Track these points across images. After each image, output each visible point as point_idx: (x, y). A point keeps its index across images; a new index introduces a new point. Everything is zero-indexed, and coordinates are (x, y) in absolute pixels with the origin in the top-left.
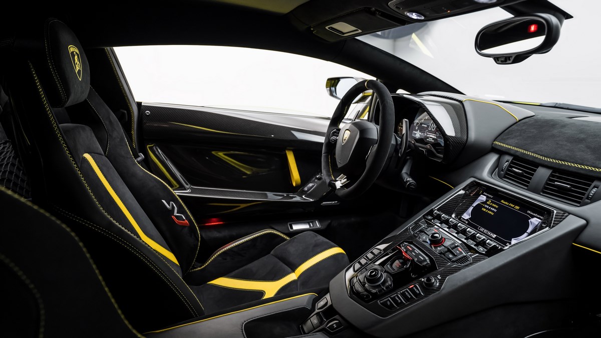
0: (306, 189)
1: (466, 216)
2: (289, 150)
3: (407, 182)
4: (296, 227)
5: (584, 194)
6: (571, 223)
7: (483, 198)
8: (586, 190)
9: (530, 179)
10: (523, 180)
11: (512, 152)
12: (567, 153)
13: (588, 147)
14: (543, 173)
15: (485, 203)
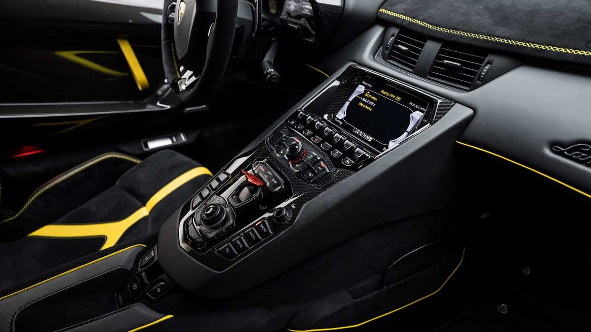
0: (159, 92)
1: (341, 115)
2: (123, 38)
3: (268, 74)
4: (153, 145)
5: (474, 74)
6: (458, 114)
7: (361, 89)
8: (478, 67)
9: (417, 57)
10: (406, 60)
11: (398, 22)
12: (461, 18)
13: (486, 8)
14: (431, 48)
15: (362, 95)
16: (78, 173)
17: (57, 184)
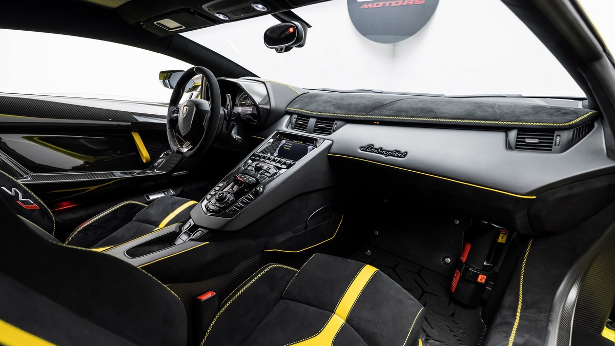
0: (156, 164)
1: (276, 154)
2: (135, 131)
3: (236, 138)
4: (152, 197)
5: (331, 129)
6: (327, 143)
7: (284, 141)
8: (332, 126)
9: (307, 126)
10: (302, 127)
11: (297, 112)
12: (323, 108)
13: (332, 104)
14: (312, 122)
15: (285, 144)
16: (107, 215)
17: (92, 223)
